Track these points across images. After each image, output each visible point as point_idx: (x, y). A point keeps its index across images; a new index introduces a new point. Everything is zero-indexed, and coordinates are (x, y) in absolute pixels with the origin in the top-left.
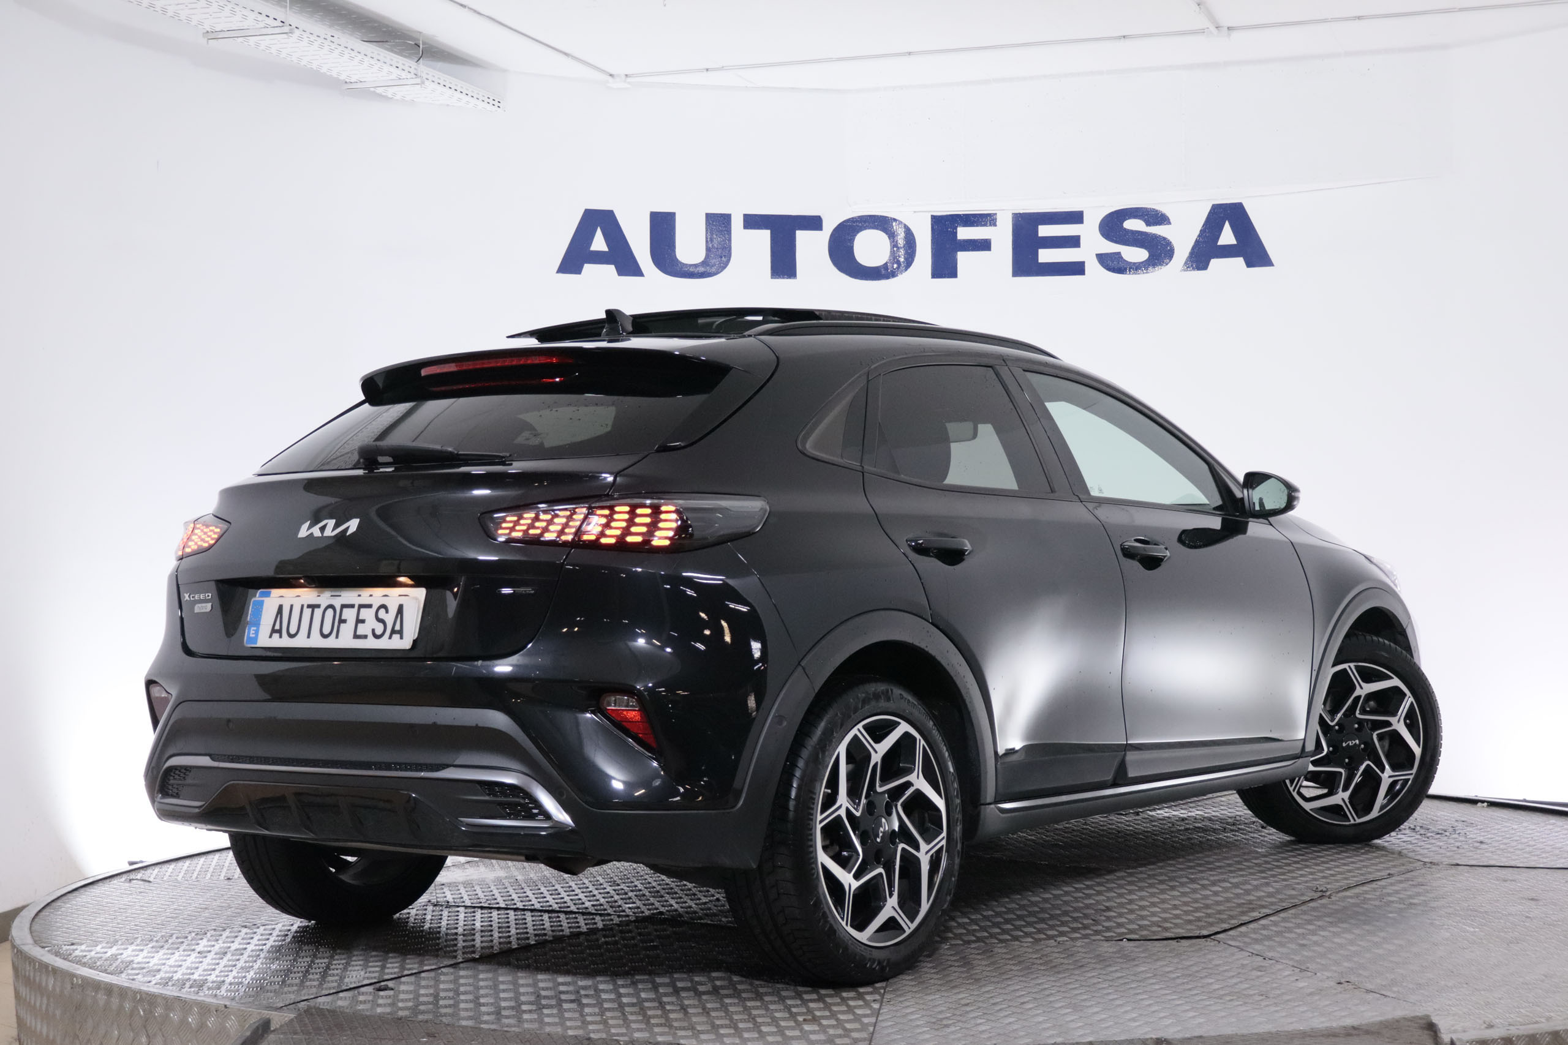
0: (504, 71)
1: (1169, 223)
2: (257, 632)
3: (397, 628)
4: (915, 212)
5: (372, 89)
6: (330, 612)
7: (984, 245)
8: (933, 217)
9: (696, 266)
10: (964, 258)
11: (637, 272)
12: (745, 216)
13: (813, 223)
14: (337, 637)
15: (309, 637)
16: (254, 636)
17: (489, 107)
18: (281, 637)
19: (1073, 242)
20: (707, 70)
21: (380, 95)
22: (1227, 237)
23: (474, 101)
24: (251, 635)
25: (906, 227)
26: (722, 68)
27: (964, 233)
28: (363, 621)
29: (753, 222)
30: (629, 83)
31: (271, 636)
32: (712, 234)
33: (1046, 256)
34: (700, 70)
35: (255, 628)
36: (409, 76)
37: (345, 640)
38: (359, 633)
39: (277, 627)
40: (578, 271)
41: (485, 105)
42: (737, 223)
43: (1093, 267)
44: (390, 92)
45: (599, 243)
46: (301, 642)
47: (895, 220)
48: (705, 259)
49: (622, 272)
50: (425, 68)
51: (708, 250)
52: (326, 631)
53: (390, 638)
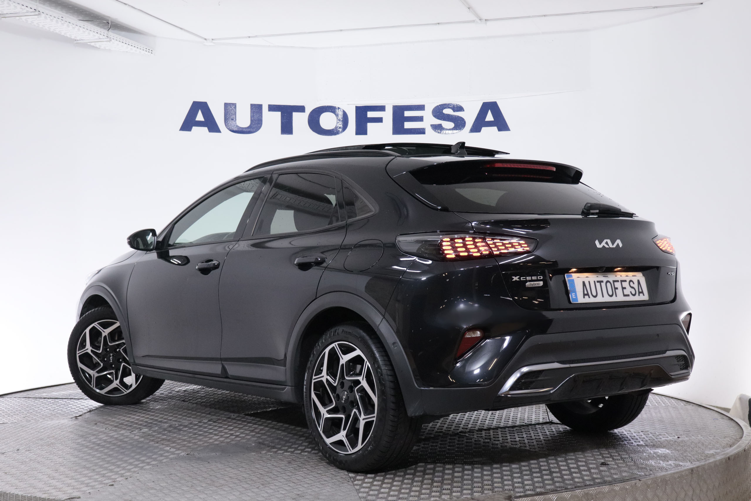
0: (155, 36)
1: (464, 111)
2: (576, 295)
3: (640, 291)
4: (348, 104)
5: (89, 43)
6: (608, 284)
7: (379, 120)
8: (356, 107)
9: (245, 128)
10: (370, 126)
11: (217, 130)
12: (269, 105)
13: (301, 109)
14: (616, 296)
15: (603, 297)
16: (575, 297)
17: (147, 53)
18: (589, 297)
19: (420, 119)
20: (249, 37)
21: (93, 47)
22: (490, 117)
23: (138, 50)
24: (574, 297)
25: (344, 111)
26: (256, 36)
27: (371, 114)
28: (625, 288)
29: (273, 108)
30: (214, 43)
31: (584, 297)
32: (253, 114)
33: (408, 125)
34: (246, 37)
35: (574, 294)
36: (104, 37)
37: (620, 298)
38: (625, 294)
39: (586, 292)
40: (189, 129)
41: (144, 52)
42: (265, 109)
43: (429, 130)
44: (98, 45)
45: (200, 117)
46: (599, 299)
47: (339, 108)
48: (250, 125)
49: (210, 130)
50: (112, 34)
51: (251, 120)
52: (610, 293)
53: (639, 295)
